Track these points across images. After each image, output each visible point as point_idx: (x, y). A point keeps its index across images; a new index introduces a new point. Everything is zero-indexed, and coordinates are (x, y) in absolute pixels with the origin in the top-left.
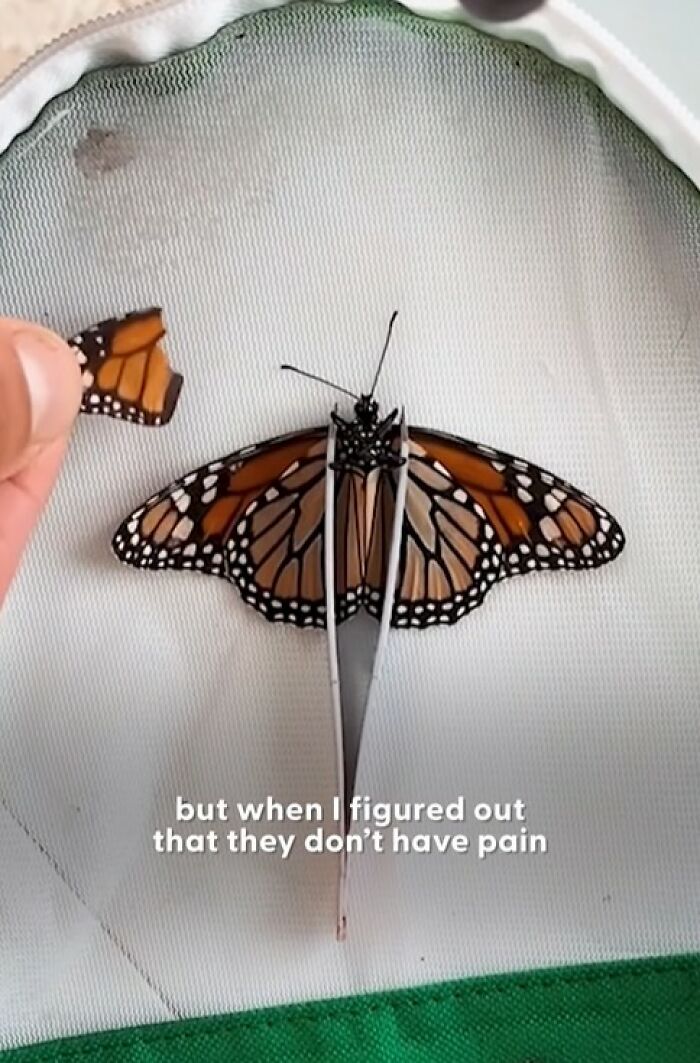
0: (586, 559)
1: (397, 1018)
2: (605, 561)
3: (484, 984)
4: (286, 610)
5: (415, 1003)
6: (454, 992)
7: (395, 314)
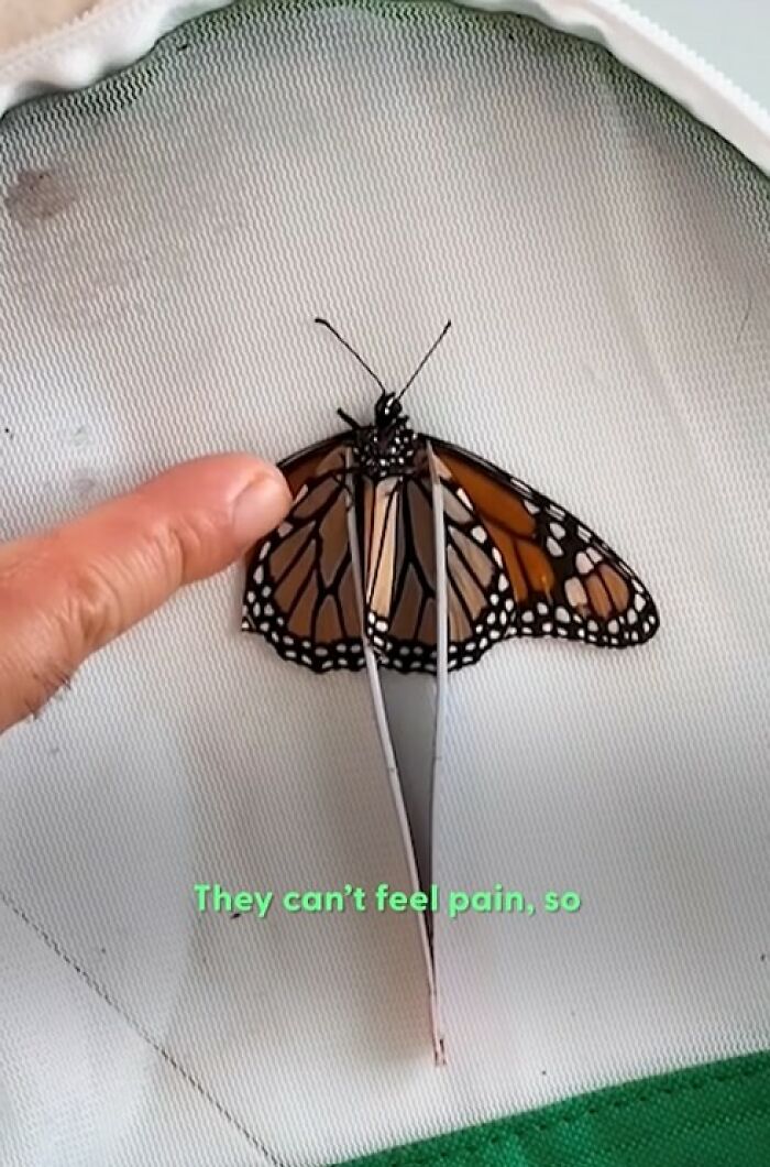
5: (543, 1127)
6: (586, 1107)
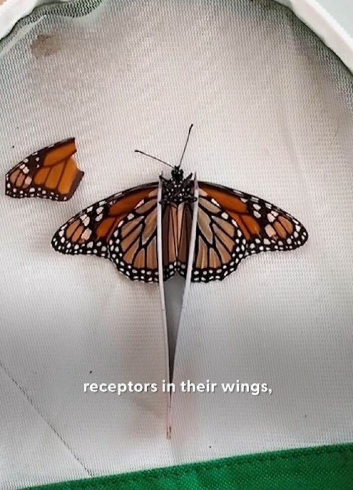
0: (289, 245)
1: (198, 476)
2: (298, 246)
3: (241, 459)
4: (139, 274)
5: (207, 469)
6: (226, 463)
7: (192, 126)
